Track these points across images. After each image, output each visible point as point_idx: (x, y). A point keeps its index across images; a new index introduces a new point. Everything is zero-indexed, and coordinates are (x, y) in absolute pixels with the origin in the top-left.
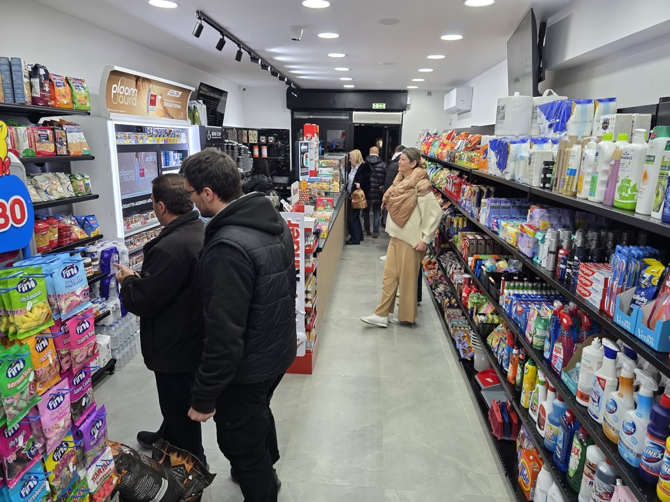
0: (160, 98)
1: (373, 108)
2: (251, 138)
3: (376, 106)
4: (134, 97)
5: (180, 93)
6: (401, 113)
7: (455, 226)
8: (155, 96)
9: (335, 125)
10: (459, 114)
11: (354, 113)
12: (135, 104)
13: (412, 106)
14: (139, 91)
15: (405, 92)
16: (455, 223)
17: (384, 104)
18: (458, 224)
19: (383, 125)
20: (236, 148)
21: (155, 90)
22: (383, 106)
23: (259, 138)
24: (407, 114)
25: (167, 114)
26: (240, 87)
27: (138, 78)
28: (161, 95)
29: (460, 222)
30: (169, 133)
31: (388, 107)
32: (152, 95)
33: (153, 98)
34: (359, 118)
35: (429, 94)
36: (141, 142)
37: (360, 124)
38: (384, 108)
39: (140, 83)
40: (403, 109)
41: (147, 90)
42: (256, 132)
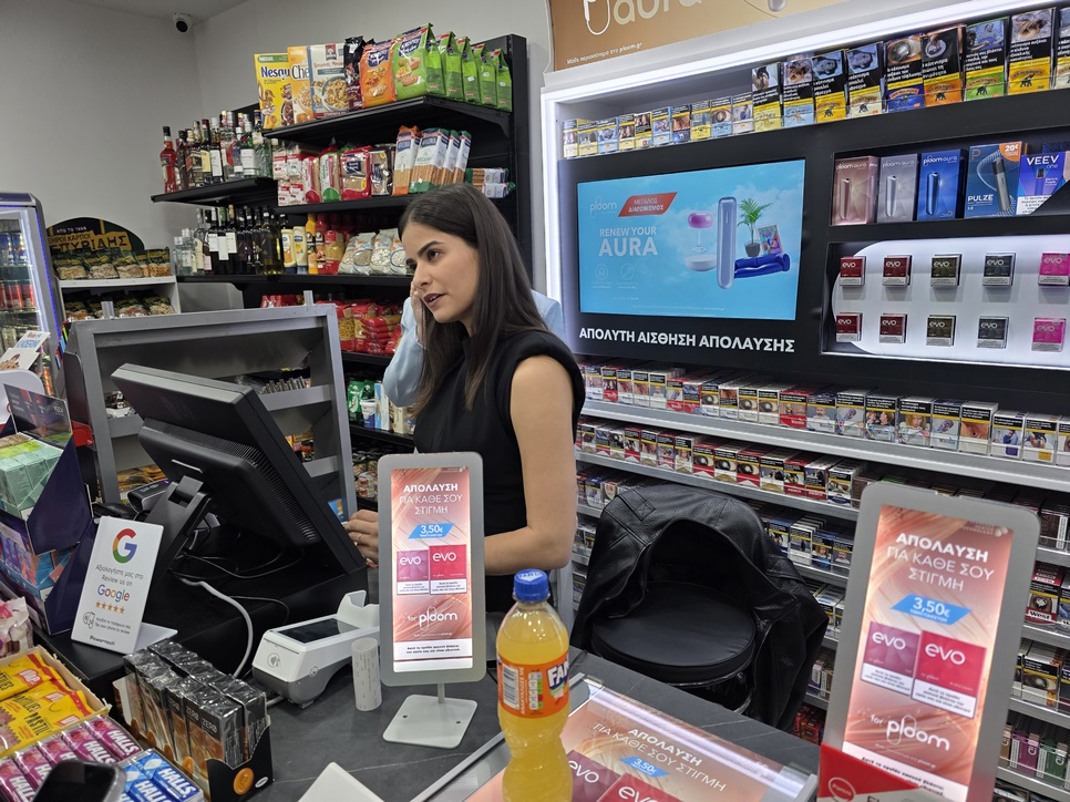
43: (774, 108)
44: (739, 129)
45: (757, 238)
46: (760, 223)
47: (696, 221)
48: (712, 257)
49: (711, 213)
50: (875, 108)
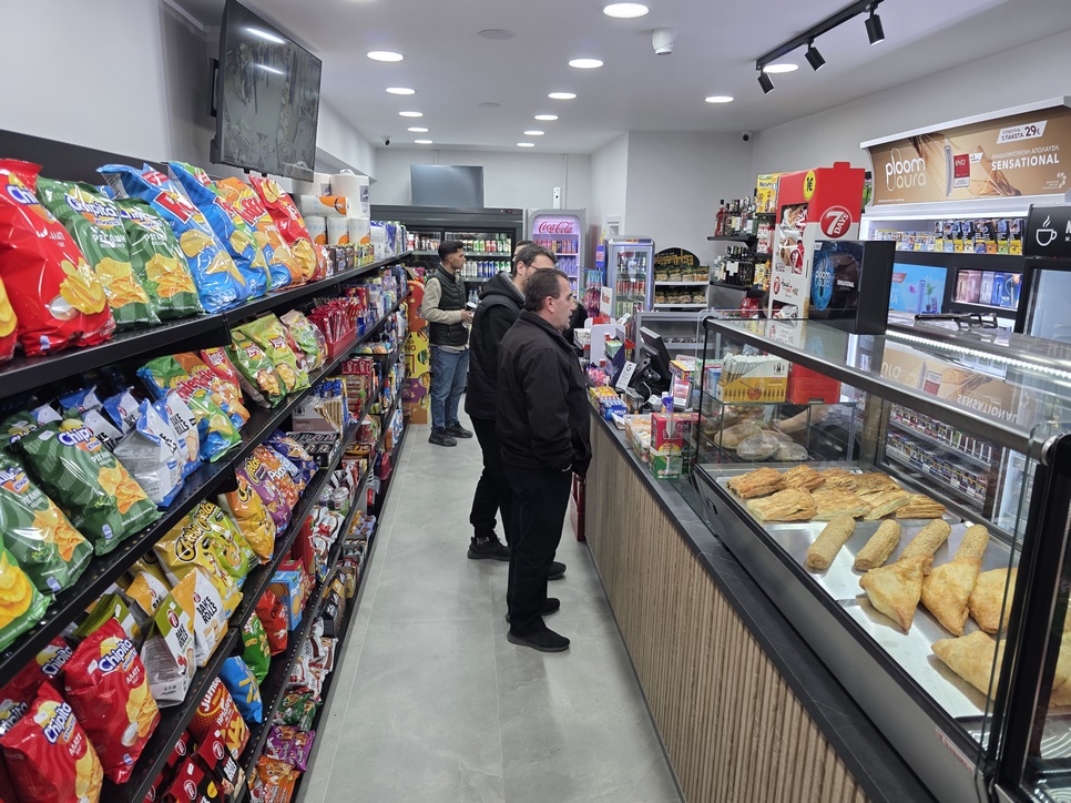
0: (979, 156)
4: (921, 170)
5: (1041, 125)
8: (966, 157)
12: (924, 183)
14: (927, 158)
28: (980, 149)
33: (962, 162)
39: (923, 146)
43: (940, 241)
44: (930, 249)
45: (931, 303)
46: (932, 295)
49: (917, 287)
50: (971, 250)
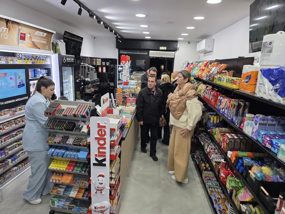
0: (29, 35)
1: (160, 49)
2: (97, 62)
3: (162, 48)
4: (6, 32)
5: (45, 34)
6: (174, 52)
7: (212, 122)
8: (25, 34)
9: (141, 57)
10: (204, 53)
11: (150, 51)
12: (7, 38)
13: (180, 49)
14: (9, 29)
15: (176, 41)
16: (212, 119)
17: (166, 48)
18: (214, 120)
19: (165, 58)
20: (86, 67)
21: (24, 30)
22: (165, 48)
23: (102, 63)
24: (177, 53)
25: (35, 45)
26: (92, 36)
27: (7, 21)
28: (30, 34)
29: (215, 119)
30: (36, 58)
31: (168, 49)
32: (21, 33)
33: (23, 35)
34: (153, 54)
35: (189, 43)
36: (11, 63)
37: (153, 57)
38: (166, 49)
39: (10, 24)
40: (175, 50)
41: (17, 30)
42: (100, 60)
43: (20, 61)
47: (11, 78)
48: (14, 85)
49: (13, 77)
50: (31, 63)
